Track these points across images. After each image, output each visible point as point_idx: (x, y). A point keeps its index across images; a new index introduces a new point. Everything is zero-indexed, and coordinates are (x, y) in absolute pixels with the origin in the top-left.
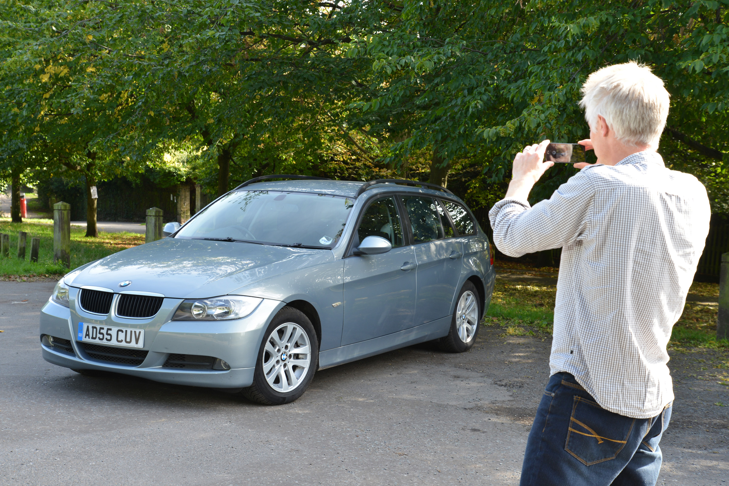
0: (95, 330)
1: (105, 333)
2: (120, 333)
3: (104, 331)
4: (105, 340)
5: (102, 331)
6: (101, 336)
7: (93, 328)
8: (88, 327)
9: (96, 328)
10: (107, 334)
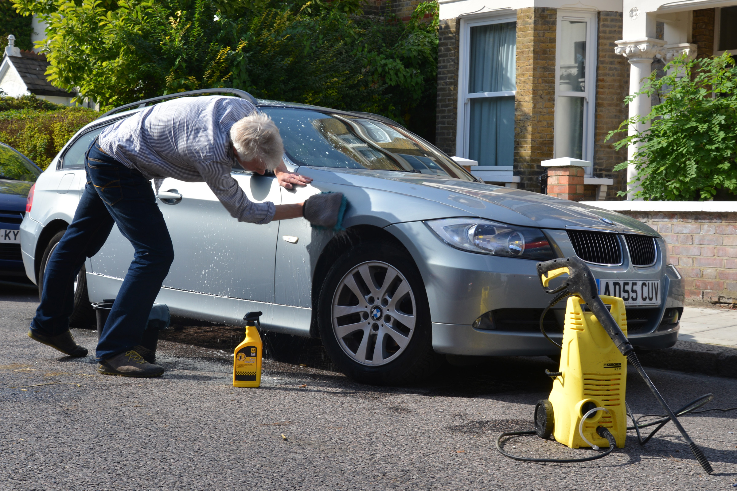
0: (617, 287)
1: (630, 290)
2: (644, 286)
3: (628, 288)
4: (630, 300)
5: (627, 288)
6: (626, 295)
7: (615, 284)
8: (607, 284)
9: (618, 284)
10: (633, 291)
